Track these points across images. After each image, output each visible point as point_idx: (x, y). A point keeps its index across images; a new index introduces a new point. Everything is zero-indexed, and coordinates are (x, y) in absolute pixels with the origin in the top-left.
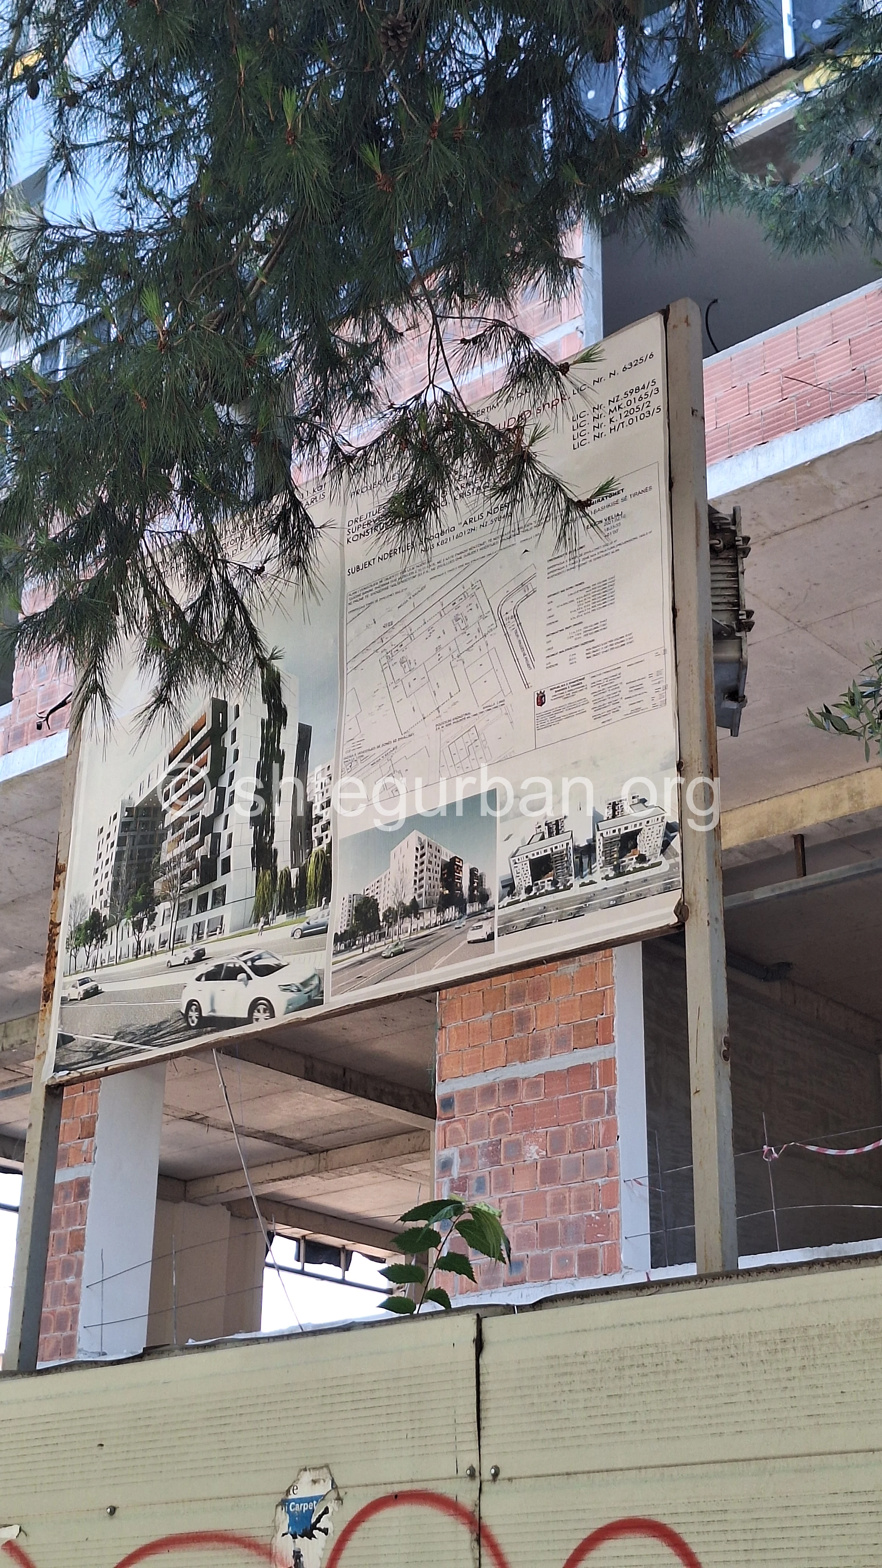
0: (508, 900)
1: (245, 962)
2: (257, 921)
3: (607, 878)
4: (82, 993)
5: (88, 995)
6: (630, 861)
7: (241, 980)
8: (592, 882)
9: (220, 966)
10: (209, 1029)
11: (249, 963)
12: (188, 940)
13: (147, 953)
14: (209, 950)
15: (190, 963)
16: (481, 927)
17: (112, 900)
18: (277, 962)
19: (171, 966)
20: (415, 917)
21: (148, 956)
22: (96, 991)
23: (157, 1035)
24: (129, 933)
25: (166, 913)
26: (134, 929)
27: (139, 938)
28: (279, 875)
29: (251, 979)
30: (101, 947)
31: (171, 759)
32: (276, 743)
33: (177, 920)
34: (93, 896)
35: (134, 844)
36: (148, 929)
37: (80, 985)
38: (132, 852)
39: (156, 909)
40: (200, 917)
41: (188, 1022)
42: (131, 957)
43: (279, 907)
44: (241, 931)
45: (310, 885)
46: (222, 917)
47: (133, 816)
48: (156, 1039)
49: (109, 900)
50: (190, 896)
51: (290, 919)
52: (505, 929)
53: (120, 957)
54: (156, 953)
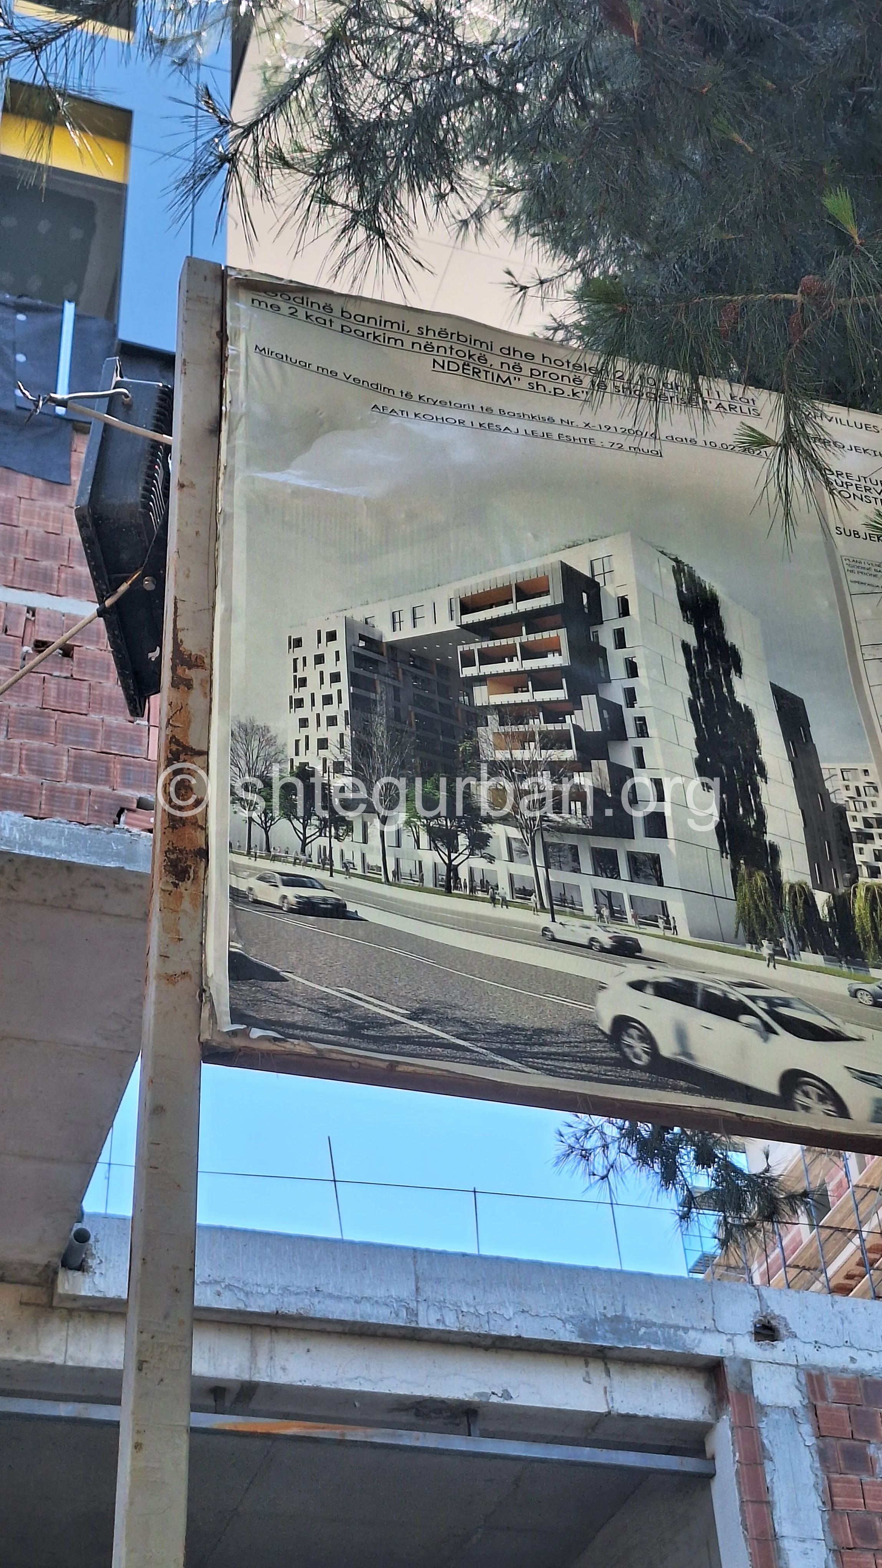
1: (753, 999)
4: (293, 900)
5: (307, 908)
7: (748, 1026)
9: (691, 985)
10: (682, 1083)
11: (764, 1005)
12: (590, 911)
13: (480, 894)
14: (649, 944)
15: (603, 950)
17: (356, 766)
18: (832, 1027)
19: (554, 939)
21: (483, 900)
22: (338, 911)
23: (536, 1049)
24: (417, 841)
25: (515, 845)
26: (432, 840)
27: (451, 861)
28: (786, 888)
29: (775, 1033)
30: (337, 837)
31: (467, 607)
32: (725, 690)
33: (547, 867)
34: (297, 742)
35: (397, 698)
36: (472, 853)
37: (286, 884)
38: (397, 710)
39: (486, 829)
40: (606, 884)
41: (623, 1054)
42: (431, 886)
43: (801, 937)
44: (721, 944)
45: (863, 928)
46: (664, 904)
47: (382, 654)
48: (535, 1056)
49: (348, 765)
50: (570, 840)
51: (835, 967)
53: (396, 873)
54: (505, 903)
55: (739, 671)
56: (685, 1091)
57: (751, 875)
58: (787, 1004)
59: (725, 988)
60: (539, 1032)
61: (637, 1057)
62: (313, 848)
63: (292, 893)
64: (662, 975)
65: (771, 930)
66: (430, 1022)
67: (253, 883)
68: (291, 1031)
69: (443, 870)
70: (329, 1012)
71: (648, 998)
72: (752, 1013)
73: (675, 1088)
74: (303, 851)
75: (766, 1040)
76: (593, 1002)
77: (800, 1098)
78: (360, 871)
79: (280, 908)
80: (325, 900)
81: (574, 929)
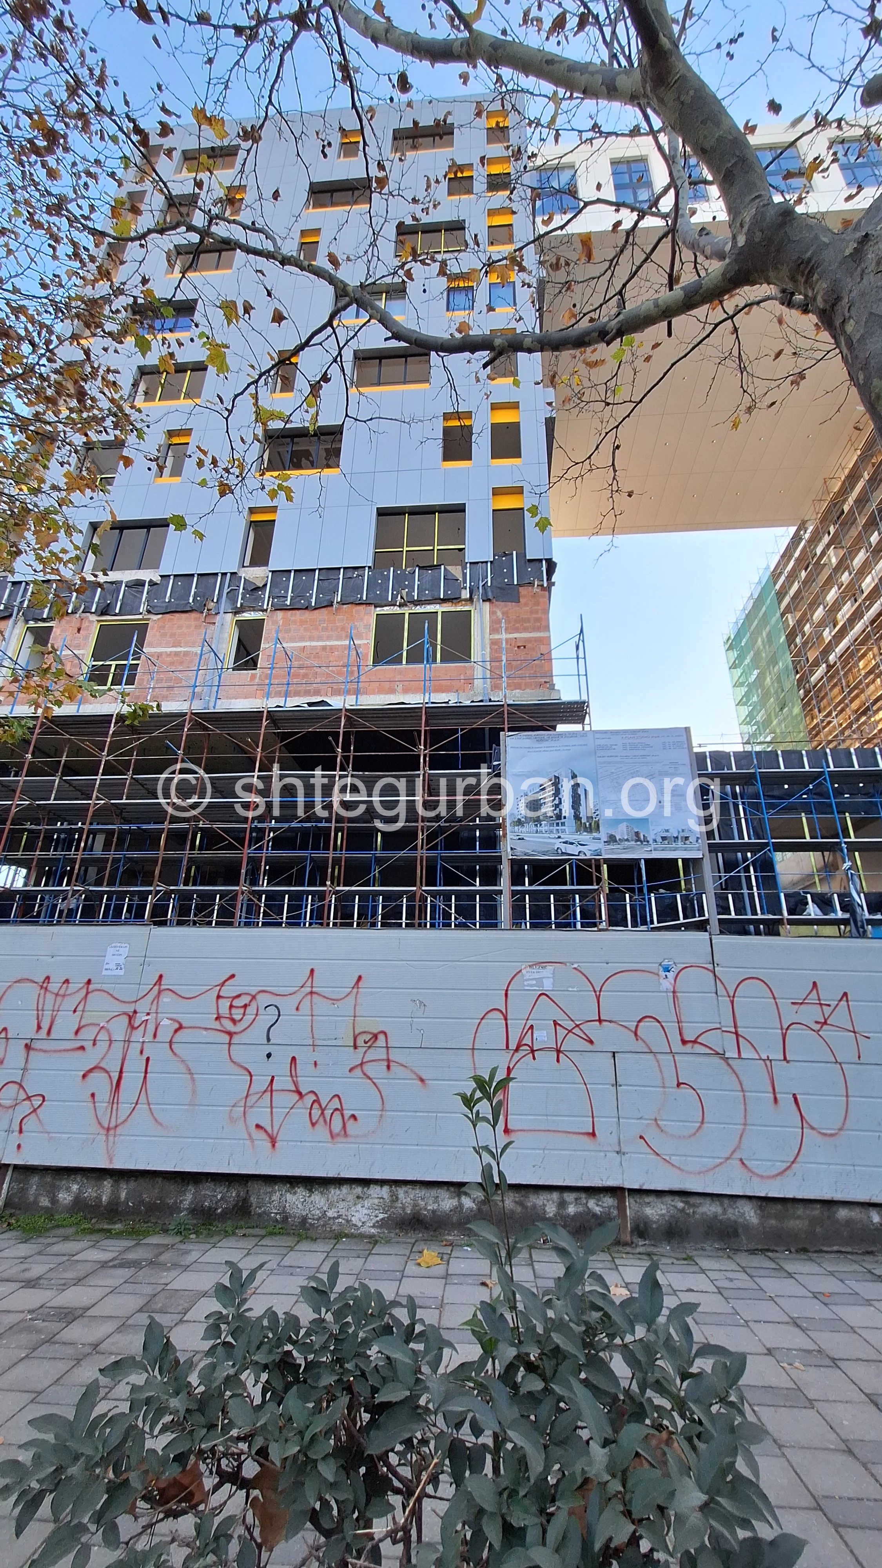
0: (655, 843)
1: (575, 841)
3: (682, 844)
6: (688, 842)
8: (678, 845)
14: (562, 836)
15: (556, 838)
16: (648, 848)
18: (585, 843)
19: (549, 838)
20: (628, 842)
21: (540, 834)
41: (558, 852)
48: (546, 854)
52: (655, 849)
53: (530, 832)
54: (544, 834)
56: (567, 856)
60: (547, 851)
62: (520, 831)
64: (564, 840)
66: (535, 852)
68: (518, 856)
70: (522, 853)
71: (561, 844)
78: (526, 833)
80: (521, 837)
81: (552, 836)
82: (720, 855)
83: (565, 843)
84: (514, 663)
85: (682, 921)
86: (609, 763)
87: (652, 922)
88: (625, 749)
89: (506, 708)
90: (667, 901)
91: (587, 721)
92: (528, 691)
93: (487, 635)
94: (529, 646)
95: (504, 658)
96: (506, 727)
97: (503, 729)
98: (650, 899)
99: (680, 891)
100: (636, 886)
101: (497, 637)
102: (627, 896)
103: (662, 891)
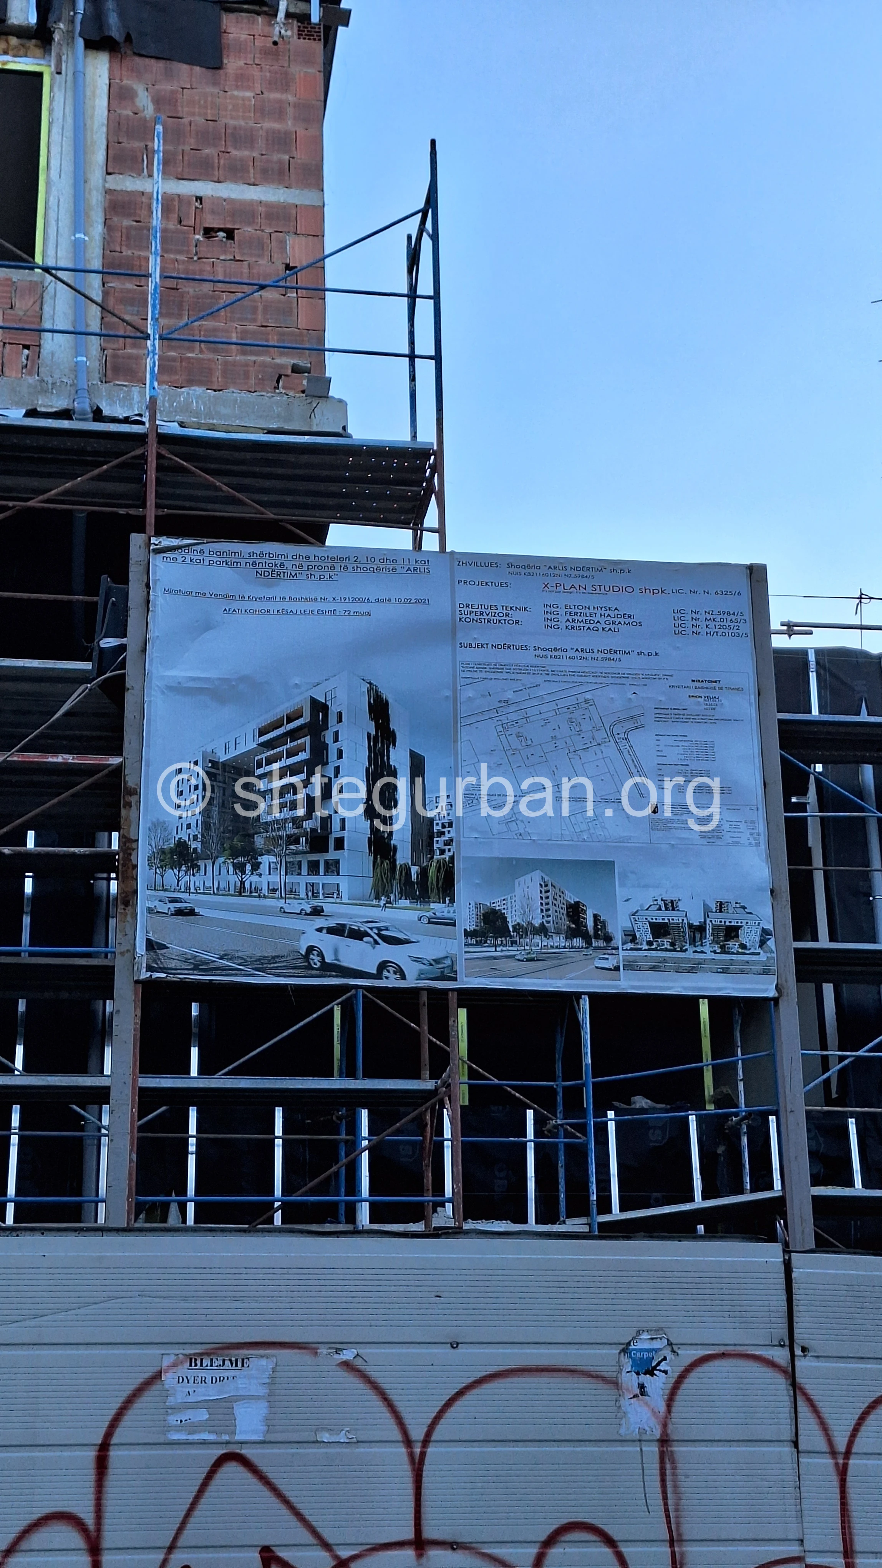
0: (630, 945)
1: (371, 929)
2: (378, 898)
3: (715, 952)
4: (173, 910)
5: (179, 913)
6: (733, 945)
7: (367, 942)
8: (702, 952)
9: (344, 925)
10: (334, 973)
11: (375, 931)
12: (303, 895)
13: (254, 894)
14: (327, 908)
15: (306, 914)
16: (607, 959)
17: (203, 835)
18: (405, 937)
19: (284, 912)
20: (545, 936)
21: (255, 897)
22: (192, 913)
23: (272, 965)
24: (228, 871)
25: (272, 865)
26: (235, 869)
27: (242, 879)
28: (398, 867)
29: (379, 944)
30: (193, 875)
31: (262, 733)
32: (386, 758)
33: (286, 874)
34: (177, 827)
35: (224, 794)
36: (252, 874)
37: (170, 902)
38: (223, 802)
39: (260, 859)
40: (313, 879)
41: (309, 963)
42: (233, 893)
43: (401, 893)
44: (362, 902)
45: (432, 883)
46: (338, 885)
47: (218, 769)
48: (271, 969)
49: (199, 836)
50: (299, 858)
51: (414, 906)
52: (630, 966)
53: (218, 889)
54: (265, 897)
55: (394, 745)
56: (336, 976)
57: (382, 863)
58: (387, 929)
59: (359, 925)
60: (273, 957)
61: (315, 964)
62: (182, 883)
63: (173, 906)
64: (332, 923)
65: (387, 891)
66: (228, 960)
67: (157, 903)
68: (170, 971)
69: (238, 884)
70: (186, 960)
71: (324, 935)
72: (370, 936)
73: (330, 976)
74: (178, 886)
75: (374, 948)
76: (299, 941)
77: (385, 973)
78: (202, 891)
79: (167, 914)
80: (186, 908)
81: (294, 906)
82: (828, 989)
83: (337, 930)
84: (190, 289)
85: (699, 1202)
86: (498, 668)
87: (605, 1206)
88: (551, 623)
89: (152, 449)
90: (655, 1138)
91: (431, 519)
92: (234, 394)
93: (96, 175)
94: (245, 231)
95: (154, 266)
96: (151, 514)
97: (139, 526)
98: (602, 1129)
99: (698, 1104)
100: (559, 1085)
101: (129, 184)
102: (530, 1113)
103: (641, 1102)
